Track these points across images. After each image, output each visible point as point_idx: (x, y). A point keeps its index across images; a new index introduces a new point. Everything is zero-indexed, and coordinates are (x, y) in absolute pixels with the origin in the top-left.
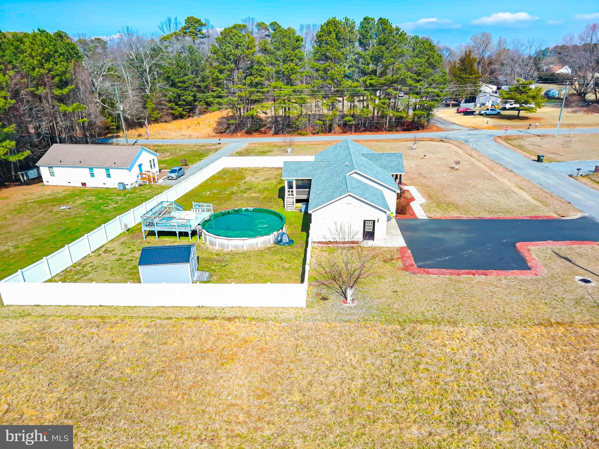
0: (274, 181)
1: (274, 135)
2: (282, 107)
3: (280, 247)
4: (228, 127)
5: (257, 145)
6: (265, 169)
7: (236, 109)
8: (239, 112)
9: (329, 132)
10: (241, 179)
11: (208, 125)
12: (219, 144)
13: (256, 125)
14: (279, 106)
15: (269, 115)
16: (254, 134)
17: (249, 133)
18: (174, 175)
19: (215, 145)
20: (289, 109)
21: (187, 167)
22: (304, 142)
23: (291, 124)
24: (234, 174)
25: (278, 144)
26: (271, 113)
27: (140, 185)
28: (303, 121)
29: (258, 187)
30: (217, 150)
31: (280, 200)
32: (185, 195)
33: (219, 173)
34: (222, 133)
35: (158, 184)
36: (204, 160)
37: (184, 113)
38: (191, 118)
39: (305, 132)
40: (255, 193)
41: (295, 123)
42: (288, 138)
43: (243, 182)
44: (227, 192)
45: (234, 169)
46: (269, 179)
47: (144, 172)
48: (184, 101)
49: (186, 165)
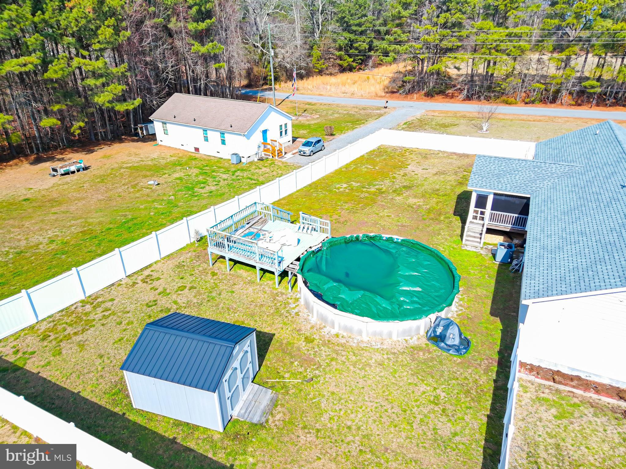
0: (452, 178)
1: (464, 100)
2: (486, 60)
3: (439, 352)
4: (403, 86)
5: (436, 114)
6: (441, 154)
7: (418, 61)
8: (420, 66)
9: (551, 103)
10: (400, 167)
11: (379, 81)
12: (386, 108)
13: (442, 84)
14: (480, 58)
15: (463, 71)
16: (437, 97)
17: (429, 95)
18: (307, 149)
19: (379, 109)
20: (495, 63)
21: (332, 137)
22: (510, 114)
23: (493, 86)
24: (392, 157)
25: (468, 115)
26: (465, 70)
27: (261, 159)
28: (514, 83)
29: (423, 185)
30: (380, 115)
31: (457, 221)
32: (310, 185)
33: (371, 153)
34: (393, 92)
35: (284, 160)
36: (359, 130)
37: (354, 64)
38: (361, 72)
39: (513, 99)
40: (415, 197)
41: (499, 85)
42: (485, 107)
43: (402, 173)
44: (373, 190)
45: (395, 149)
46: (444, 173)
47: (269, 141)
48: (356, 49)
49: (332, 135)
